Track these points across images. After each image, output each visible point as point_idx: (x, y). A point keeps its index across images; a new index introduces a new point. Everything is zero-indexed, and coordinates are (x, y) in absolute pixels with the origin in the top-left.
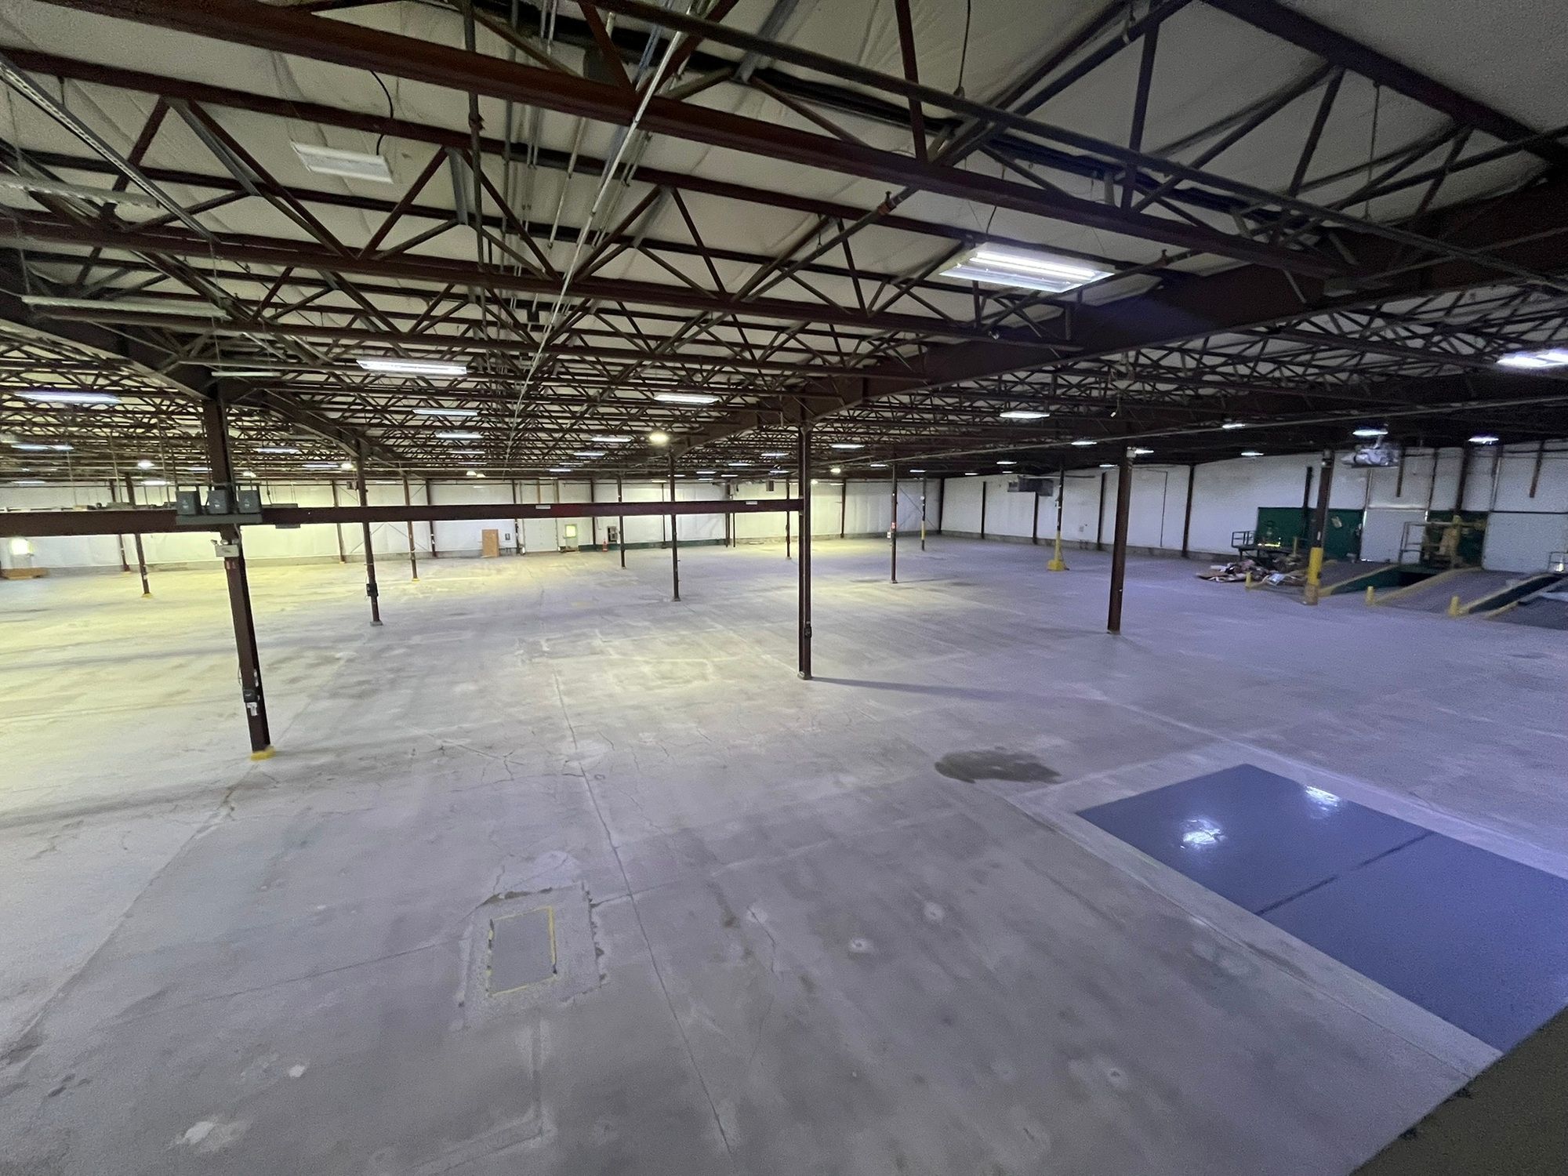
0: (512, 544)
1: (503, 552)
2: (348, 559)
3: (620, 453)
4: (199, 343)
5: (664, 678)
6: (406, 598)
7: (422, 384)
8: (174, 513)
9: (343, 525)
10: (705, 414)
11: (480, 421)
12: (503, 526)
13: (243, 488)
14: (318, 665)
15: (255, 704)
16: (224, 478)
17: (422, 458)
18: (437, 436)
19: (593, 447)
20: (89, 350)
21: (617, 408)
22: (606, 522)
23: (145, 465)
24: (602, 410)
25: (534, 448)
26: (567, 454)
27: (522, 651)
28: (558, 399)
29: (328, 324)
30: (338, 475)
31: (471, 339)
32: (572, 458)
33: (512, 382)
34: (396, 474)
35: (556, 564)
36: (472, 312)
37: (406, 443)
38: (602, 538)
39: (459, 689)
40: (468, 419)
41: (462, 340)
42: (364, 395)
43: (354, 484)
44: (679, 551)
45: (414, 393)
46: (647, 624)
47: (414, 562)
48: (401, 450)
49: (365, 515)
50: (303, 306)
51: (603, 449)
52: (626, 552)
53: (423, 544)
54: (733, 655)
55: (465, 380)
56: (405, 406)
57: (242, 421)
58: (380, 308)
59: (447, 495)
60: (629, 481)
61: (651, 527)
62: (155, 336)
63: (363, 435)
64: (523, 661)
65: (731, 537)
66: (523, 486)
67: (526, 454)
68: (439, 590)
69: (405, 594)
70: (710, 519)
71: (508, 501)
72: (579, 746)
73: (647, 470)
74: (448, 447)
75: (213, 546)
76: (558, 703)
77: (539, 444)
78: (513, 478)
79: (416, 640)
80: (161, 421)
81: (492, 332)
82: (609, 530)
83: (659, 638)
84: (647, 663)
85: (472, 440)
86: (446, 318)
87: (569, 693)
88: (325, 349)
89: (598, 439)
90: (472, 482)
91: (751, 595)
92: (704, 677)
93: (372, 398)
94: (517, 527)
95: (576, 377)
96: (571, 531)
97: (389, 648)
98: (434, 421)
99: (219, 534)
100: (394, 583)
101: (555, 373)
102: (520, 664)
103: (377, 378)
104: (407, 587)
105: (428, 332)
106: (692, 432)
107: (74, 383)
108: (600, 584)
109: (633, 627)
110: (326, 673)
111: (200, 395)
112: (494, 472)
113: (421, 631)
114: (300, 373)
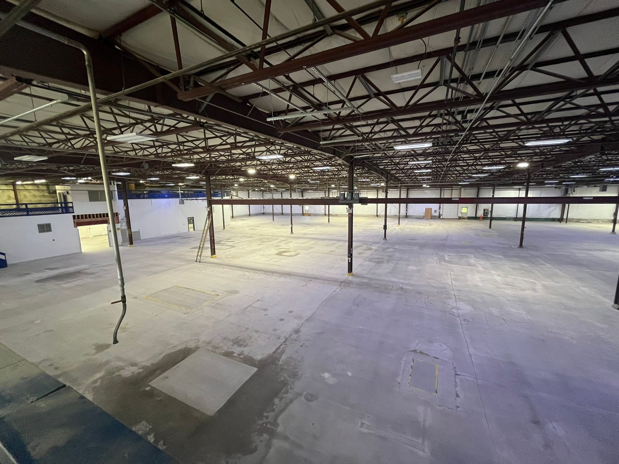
0: (437, 214)
1: (433, 217)
2: (379, 216)
3: (497, 174)
4: (351, 149)
5: (508, 284)
6: (395, 231)
7: (413, 152)
8: (339, 199)
9: (379, 204)
10: (557, 150)
11: (432, 164)
12: (434, 207)
13: (355, 192)
14: (367, 250)
15: (350, 259)
16: (351, 190)
17: (407, 181)
18: (415, 172)
19: (482, 172)
20: (327, 154)
21: (499, 152)
22: (483, 207)
23: (333, 186)
24: (490, 154)
25: (453, 174)
26: (468, 176)
27: (436, 258)
28: (469, 152)
29: (386, 136)
30: (379, 187)
31: (435, 132)
32: (471, 178)
33: (449, 147)
34: (397, 186)
35: (456, 224)
36: (438, 121)
37: (403, 175)
38: (480, 213)
39: (410, 268)
40: (428, 164)
41: (432, 133)
42: (392, 159)
43: (384, 190)
44: (527, 224)
45: (409, 156)
46: (501, 257)
47: (399, 219)
48: (400, 178)
49: (386, 201)
50: (380, 131)
51: (488, 172)
52: (493, 222)
53: (403, 212)
54: (557, 283)
55: (429, 149)
56: (405, 162)
57: (357, 171)
58: (404, 127)
59: (414, 194)
60: (499, 187)
61: (510, 209)
62: (342, 148)
63: (389, 173)
64: (437, 263)
65: (565, 217)
66: (445, 191)
67: (448, 177)
68: (407, 230)
69: (395, 230)
70: (550, 207)
71: (438, 196)
72: (457, 304)
73: (511, 181)
74: (417, 176)
75: (346, 209)
76: (450, 283)
77: (456, 172)
78: (441, 187)
79: (397, 247)
80: (338, 173)
81: (444, 128)
82: (484, 210)
83: (507, 265)
84: (499, 275)
85: (427, 173)
86: (427, 126)
87: (456, 280)
88: (383, 145)
89: (486, 168)
90: (424, 189)
91: (576, 251)
92: (534, 290)
93: (395, 160)
94: (440, 207)
95: (480, 141)
96: (464, 210)
97: (388, 248)
98: (414, 166)
99: (348, 206)
100: (392, 226)
101: (469, 140)
102: (435, 263)
103: (398, 152)
104: (396, 227)
105: (420, 132)
106: (546, 160)
107: (323, 164)
108: (477, 235)
109: (492, 257)
110: (368, 253)
111: (348, 164)
112: (433, 185)
113: (399, 244)
114: (374, 154)
